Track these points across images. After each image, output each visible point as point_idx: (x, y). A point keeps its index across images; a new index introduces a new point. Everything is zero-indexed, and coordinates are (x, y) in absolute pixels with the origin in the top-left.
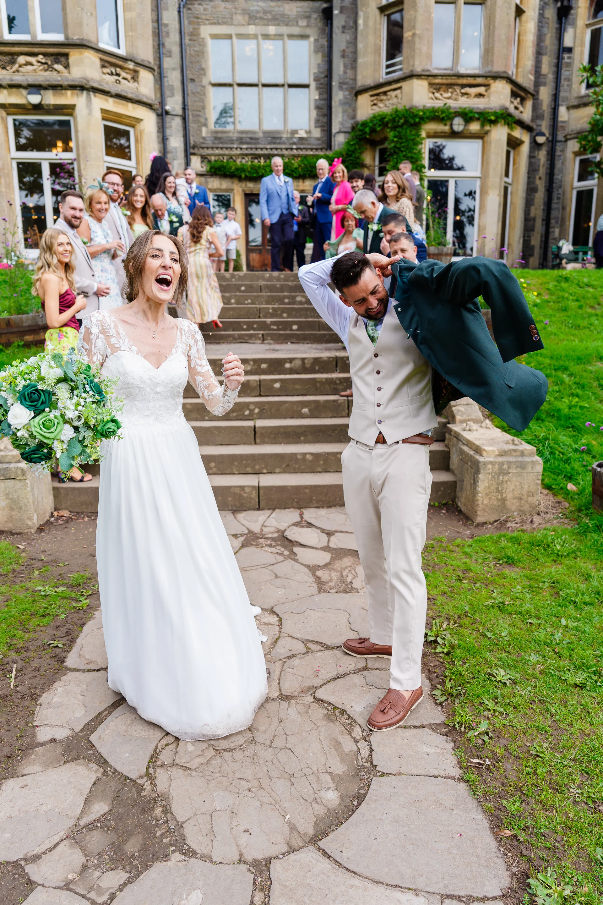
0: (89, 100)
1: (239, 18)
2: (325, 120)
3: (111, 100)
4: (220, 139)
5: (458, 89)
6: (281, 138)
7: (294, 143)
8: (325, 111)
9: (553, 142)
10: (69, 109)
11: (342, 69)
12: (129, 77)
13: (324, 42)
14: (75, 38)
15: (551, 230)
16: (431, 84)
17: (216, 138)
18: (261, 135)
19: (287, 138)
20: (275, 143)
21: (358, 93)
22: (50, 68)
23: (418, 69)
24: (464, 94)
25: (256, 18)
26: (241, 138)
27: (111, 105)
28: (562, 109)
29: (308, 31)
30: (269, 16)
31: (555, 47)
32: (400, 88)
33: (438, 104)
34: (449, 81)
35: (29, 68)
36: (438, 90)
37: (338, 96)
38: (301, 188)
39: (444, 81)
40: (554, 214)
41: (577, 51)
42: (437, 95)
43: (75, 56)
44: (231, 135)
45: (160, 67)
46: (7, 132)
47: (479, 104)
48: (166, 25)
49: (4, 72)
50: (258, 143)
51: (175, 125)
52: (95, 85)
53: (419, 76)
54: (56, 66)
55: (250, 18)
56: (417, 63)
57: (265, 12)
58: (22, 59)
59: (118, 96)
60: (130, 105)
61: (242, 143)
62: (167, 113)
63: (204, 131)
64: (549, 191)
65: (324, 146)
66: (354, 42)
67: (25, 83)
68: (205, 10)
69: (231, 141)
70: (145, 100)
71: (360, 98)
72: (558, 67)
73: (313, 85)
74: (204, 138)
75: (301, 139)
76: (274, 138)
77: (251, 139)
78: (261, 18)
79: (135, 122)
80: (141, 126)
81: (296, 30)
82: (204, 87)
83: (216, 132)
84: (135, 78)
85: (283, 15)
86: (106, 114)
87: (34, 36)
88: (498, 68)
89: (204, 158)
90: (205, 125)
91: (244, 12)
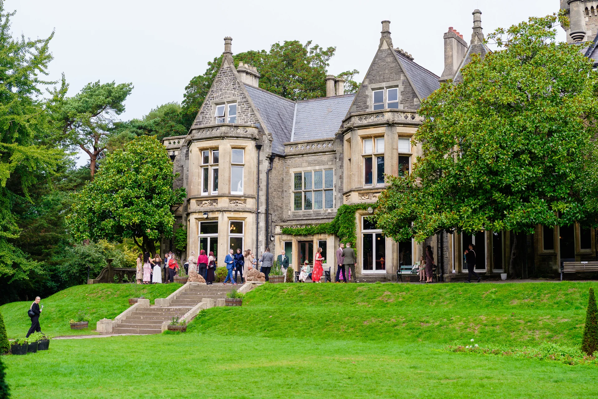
0: (223, 215)
1: (304, 164)
3: (232, 213)
4: (296, 215)
5: (371, 195)
6: (320, 213)
7: (326, 216)
10: (217, 218)
11: (340, 183)
12: (242, 202)
14: (220, 194)
15: (445, 253)
16: (359, 193)
17: (294, 215)
18: (312, 213)
19: (323, 213)
20: (318, 216)
21: (344, 194)
22: (212, 204)
24: (374, 196)
25: (311, 163)
26: (304, 215)
27: (232, 215)
29: (332, 166)
30: (316, 162)
32: (350, 195)
33: (363, 201)
34: (367, 192)
35: (206, 205)
36: (363, 195)
38: (320, 238)
39: (365, 192)
42: (363, 198)
43: (220, 200)
44: (300, 213)
45: (258, 195)
46: (198, 228)
48: (261, 179)
49: (199, 207)
50: (311, 216)
51: (262, 217)
52: (225, 209)
53: (354, 191)
54: (214, 204)
55: (309, 163)
56: (353, 185)
57: (315, 161)
58: (204, 202)
59: (235, 211)
60: (241, 213)
61: (304, 217)
62: (259, 213)
63: (290, 213)
67: (203, 211)
68: (292, 162)
69: (300, 216)
70: (247, 210)
71: (344, 197)
73: (334, 189)
74: (289, 216)
75: (329, 213)
76: (318, 214)
77: (308, 214)
78: (313, 163)
79: (244, 219)
80: (246, 220)
81: (327, 167)
82: (290, 194)
83: (294, 213)
84: (245, 202)
85: (322, 161)
86: (230, 218)
87: (209, 194)
89: (282, 227)
90: (290, 210)
91: (306, 161)
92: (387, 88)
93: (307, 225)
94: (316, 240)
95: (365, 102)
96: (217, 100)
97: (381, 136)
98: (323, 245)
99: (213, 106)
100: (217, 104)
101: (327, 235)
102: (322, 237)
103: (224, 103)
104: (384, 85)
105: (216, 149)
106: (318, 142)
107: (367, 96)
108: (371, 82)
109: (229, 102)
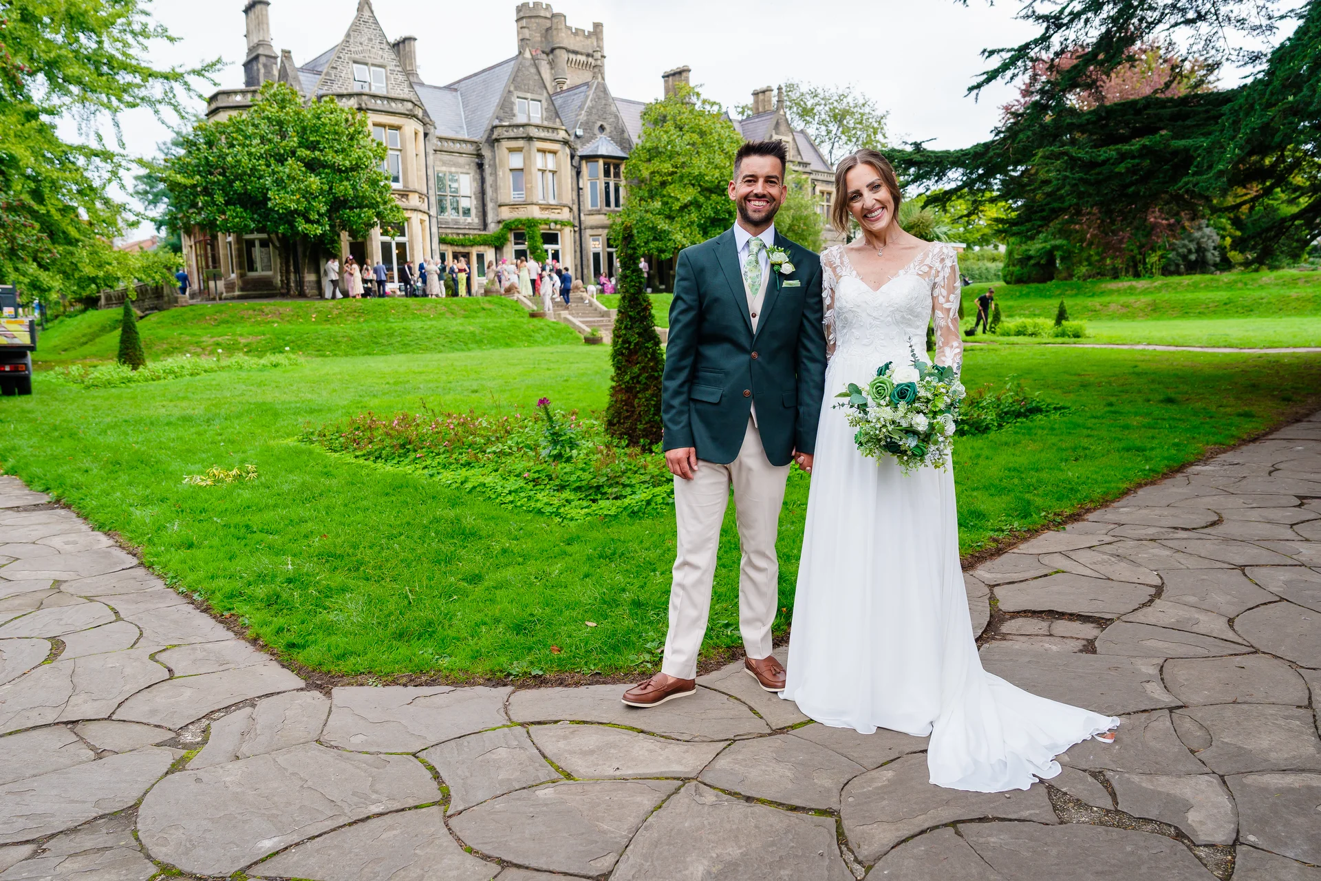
2: (481, 214)
5: (549, 211)
7: (467, 225)
8: (481, 209)
9: (580, 229)
10: (408, 219)
13: (478, 177)
14: (411, 188)
16: (539, 208)
19: (462, 223)
21: (500, 206)
23: (535, 201)
28: (582, 215)
29: (472, 172)
30: (452, 163)
31: (576, 188)
32: (526, 208)
33: (543, 216)
34: (546, 207)
37: (490, 206)
38: (479, 250)
40: (584, 263)
41: (585, 190)
42: (543, 213)
43: (411, 196)
45: (428, 195)
47: (559, 217)
48: (429, 176)
51: (434, 221)
53: (533, 204)
54: (403, 200)
57: (450, 161)
62: (430, 216)
64: (581, 252)
65: (482, 227)
66: (495, 181)
71: (503, 208)
72: (579, 195)
73: (473, 197)
76: (456, 222)
79: (423, 221)
81: (464, 171)
84: (423, 202)
85: (458, 163)
88: (565, 202)
91: (441, 160)
92: (532, 100)
93: (464, 235)
94: (474, 251)
95: (512, 110)
96: (357, 57)
97: (554, 153)
98: (480, 257)
99: (351, 63)
100: (355, 62)
101: (487, 247)
102: (482, 249)
103: (366, 64)
104: (529, 96)
105: (398, 128)
106: (453, 140)
107: (513, 103)
108: (516, 88)
109: (373, 65)
